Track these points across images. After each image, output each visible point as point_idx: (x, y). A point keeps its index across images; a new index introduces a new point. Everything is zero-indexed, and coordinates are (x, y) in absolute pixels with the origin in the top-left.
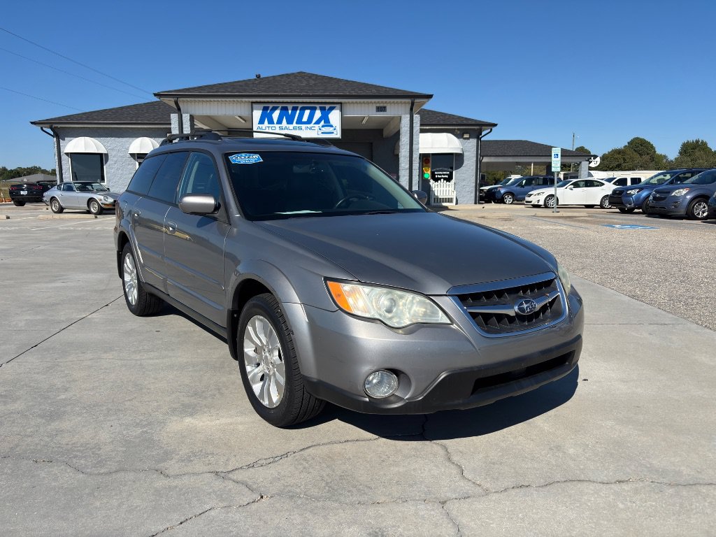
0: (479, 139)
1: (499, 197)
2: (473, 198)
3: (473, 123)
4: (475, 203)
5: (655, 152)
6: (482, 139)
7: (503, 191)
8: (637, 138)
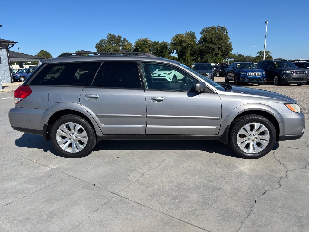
0: (7, 49)
1: (18, 78)
2: (10, 79)
3: (3, 41)
4: (12, 82)
5: (51, 57)
6: (9, 50)
7: (19, 76)
8: (43, 51)
